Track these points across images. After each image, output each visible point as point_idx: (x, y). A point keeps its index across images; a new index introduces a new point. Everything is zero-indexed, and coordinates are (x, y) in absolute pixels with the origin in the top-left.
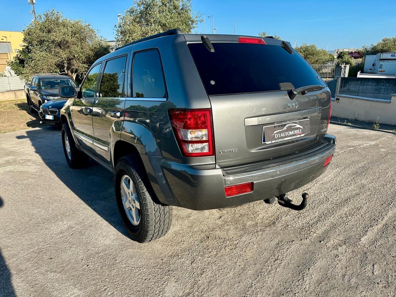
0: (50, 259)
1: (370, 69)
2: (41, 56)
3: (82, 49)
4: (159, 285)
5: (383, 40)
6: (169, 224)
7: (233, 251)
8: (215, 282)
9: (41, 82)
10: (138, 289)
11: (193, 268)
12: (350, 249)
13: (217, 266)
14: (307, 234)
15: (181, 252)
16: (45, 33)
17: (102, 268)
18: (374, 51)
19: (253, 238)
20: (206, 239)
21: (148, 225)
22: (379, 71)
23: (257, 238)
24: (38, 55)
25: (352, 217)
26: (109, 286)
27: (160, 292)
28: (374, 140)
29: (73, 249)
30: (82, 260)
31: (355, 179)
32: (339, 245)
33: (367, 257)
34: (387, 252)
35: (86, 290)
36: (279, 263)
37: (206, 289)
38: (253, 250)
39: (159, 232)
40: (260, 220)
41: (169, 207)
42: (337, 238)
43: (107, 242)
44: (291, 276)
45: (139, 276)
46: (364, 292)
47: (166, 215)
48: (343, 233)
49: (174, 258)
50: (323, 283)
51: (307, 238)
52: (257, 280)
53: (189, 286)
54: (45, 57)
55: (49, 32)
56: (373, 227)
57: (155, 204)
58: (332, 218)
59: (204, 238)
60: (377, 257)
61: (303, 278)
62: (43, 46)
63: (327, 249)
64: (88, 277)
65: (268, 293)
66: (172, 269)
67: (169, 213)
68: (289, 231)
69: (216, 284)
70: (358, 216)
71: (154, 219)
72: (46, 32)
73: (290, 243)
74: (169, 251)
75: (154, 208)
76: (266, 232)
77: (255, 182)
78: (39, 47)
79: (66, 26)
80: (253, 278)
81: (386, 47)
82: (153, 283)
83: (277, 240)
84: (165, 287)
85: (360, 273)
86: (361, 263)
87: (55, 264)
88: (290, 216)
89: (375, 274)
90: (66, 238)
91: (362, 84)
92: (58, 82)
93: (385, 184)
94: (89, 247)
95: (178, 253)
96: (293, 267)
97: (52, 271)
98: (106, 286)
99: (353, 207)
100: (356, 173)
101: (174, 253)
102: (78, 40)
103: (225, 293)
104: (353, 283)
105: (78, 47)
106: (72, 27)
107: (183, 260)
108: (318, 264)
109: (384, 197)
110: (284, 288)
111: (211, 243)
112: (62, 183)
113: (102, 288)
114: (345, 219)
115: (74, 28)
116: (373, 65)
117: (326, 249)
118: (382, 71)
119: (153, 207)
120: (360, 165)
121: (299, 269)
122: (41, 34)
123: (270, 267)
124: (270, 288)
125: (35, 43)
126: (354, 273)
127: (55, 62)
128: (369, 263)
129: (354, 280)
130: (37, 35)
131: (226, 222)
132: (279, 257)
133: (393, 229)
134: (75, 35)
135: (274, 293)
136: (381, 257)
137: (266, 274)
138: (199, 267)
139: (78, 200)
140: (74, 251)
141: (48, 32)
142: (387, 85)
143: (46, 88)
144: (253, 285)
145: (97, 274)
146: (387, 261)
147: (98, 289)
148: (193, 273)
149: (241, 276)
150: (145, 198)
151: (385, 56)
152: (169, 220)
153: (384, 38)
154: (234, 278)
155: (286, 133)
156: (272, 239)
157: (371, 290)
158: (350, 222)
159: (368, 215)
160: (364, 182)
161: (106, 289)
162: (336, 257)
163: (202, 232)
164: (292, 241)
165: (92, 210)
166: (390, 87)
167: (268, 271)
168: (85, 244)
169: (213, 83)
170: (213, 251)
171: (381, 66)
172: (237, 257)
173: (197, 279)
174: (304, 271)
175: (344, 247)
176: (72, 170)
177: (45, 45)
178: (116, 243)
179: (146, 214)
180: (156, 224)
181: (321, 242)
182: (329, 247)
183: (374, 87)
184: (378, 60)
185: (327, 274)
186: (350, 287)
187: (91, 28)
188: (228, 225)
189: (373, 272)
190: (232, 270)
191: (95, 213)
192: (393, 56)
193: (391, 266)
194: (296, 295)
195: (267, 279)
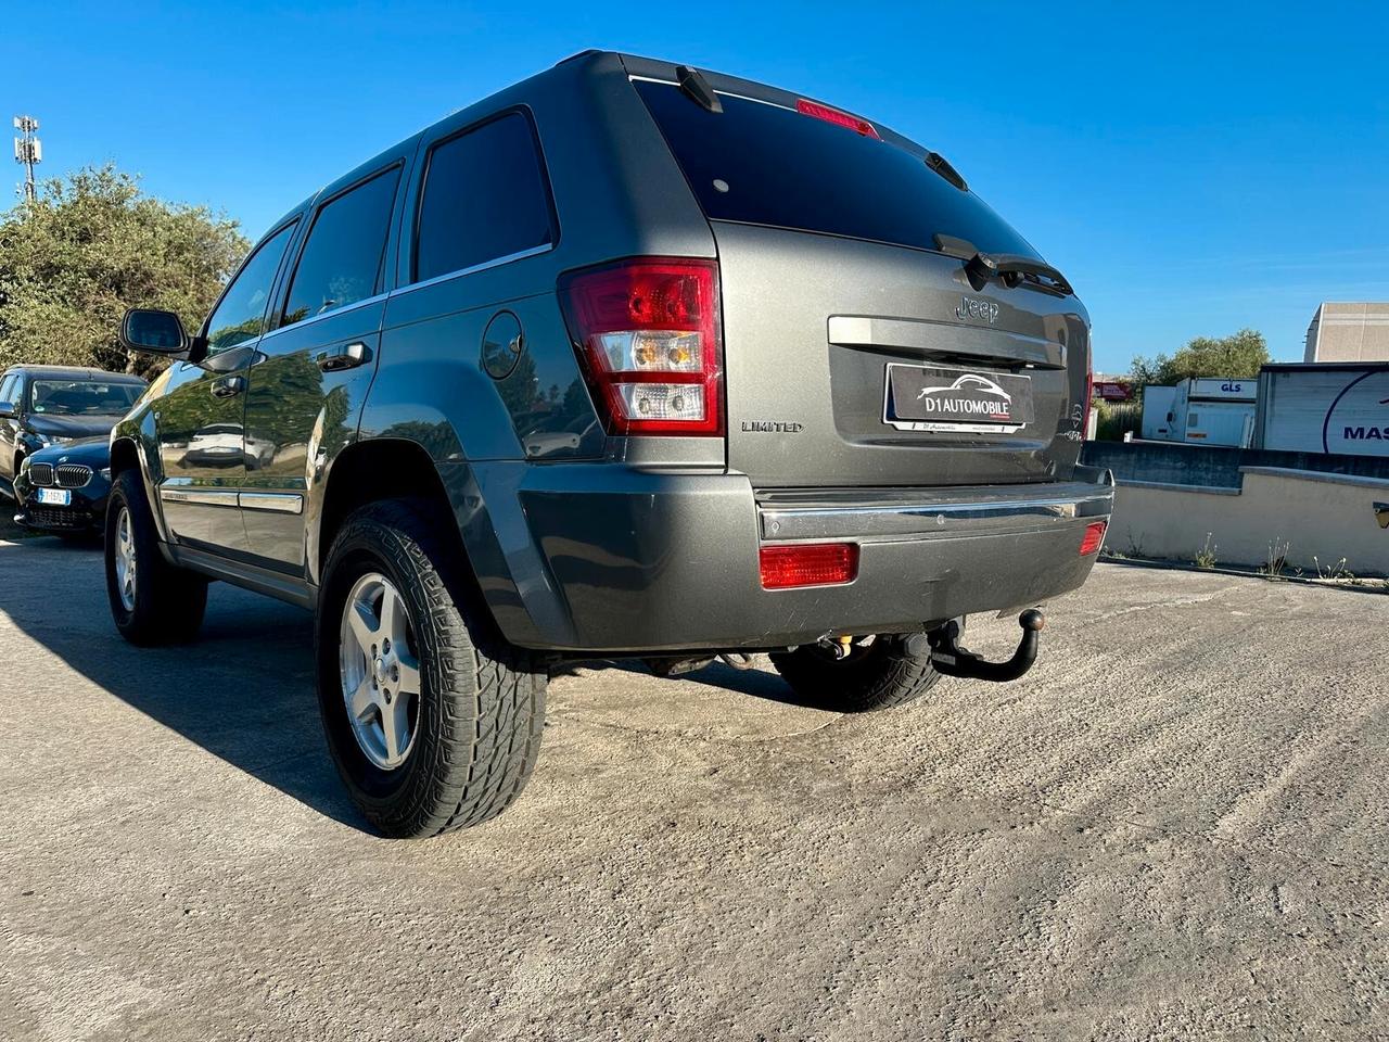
0: (25, 894)
1: (1160, 431)
2: (44, 316)
3: (200, 301)
4: (488, 963)
5: (1194, 346)
6: (528, 748)
7: (769, 860)
8: (711, 950)
9: (35, 391)
10: (403, 976)
11: (619, 910)
12: (1185, 848)
13: (715, 903)
14: (1031, 811)
15: (570, 867)
16: (67, 243)
17: (246, 918)
18: (1170, 377)
19: (839, 822)
20: (665, 829)
21: (449, 742)
22: (1189, 435)
23: (856, 824)
24: (32, 312)
25: (1175, 768)
26: (278, 969)
27: (492, 982)
28: (1207, 591)
29: (125, 863)
30: (164, 895)
31: (1165, 678)
32: (1147, 839)
33: (1248, 869)
34: (1314, 854)
35: (178, 986)
36: (942, 888)
37: (674, 970)
38: (844, 855)
39: (492, 780)
40: (857, 777)
41: (534, 679)
42: (1135, 822)
43: (272, 843)
44: (993, 923)
45: (402, 938)
46: (1259, 962)
47: (520, 707)
48: (1154, 809)
49: (546, 882)
50: (1111, 942)
51: (1031, 823)
52: (869, 938)
53: (607, 961)
54: (57, 322)
55: (85, 237)
56: (1252, 793)
57: (483, 659)
58: (1107, 771)
59: (658, 828)
60: (1283, 867)
61: (1038, 928)
62: (57, 285)
63: (1106, 848)
64: (187, 945)
65: (916, 973)
66: (537, 915)
67: (533, 703)
68: (965, 803)
69: (713, 956)
70: (1195, 767)
71: (475, 719)
72: (72, 240)
73: (976, 836)
74: (524, 863)
75: (478, 675)
76: (884, 807)
77: (862, 543)
78: (39, 287)
79: (149, 222)
80: (852, 936)
81: (1202, 365)
82: (462, 956)
83: (928, 829)
84: (511, 967)
85: (1235, 911)
86: (1233, 884)
87: (45, 909)
88: (964, 766)
89: (1286, 910)
90: (97, 834)
91: (1143, 462)
92: (100, 393)
93: (1266, 691)
94: (195, 858)
95: (557, 868)
96: (995, 900)
97: (31, 930)
98: (264, 972)
99: (1174, 745)
100: (1166, 665)
101: (544, 870)
102: (188, 271)
103: (752, 980)
104: (1217, 938)
105: (186, 293)
106: (170, 229)
107: (580, 887)
108: (1084, 888)
109: (1268, 720)
110: (971, 958)
111: (683, 838)
112: (91, 685)
113: (247, 976)
114: (1153, 773)
115: (177, 232)
116: (1170, 417)
117: (1103, 850)
118: (1197, 436)
119: (475, 671)
120: (1173, 646)
121: (1016, 905)
122: (53, 243)
123: (911, 902)
124: (918, 960)
125: (24, 271)
126: (1213, 911)
127: (95, 341)
128: (1261, 884)
129: (1216, 930)
130: (36, 247)
131: (735, 784)
132: (942, 873)
133: (1314, 798)
134: (179, 254)
135: (935, 973)
136: (1295, 866)
137: (899, 921)
138: (644, 907)
139: (155, 728)
140: (130, 870)
141: (81, 240)
142: (1220, 468)
143: (50, 410)
144: (855, 952)
145: (228, 935)
146: (1319, 876)
147: (228, 981)
148: (619, 924)
149: (808, 928)
150: (446, 632)
151: (1201, 388)
152: (531, 734)
153: (1195, 338)
154: (780, 936)
155: (961, 401)
156: (907, 826)
157: (1284, 955)
158: (1171, 781)
159: (1225, 765)
160: (1195, 685)
161: (264, 980)
162: (1141, 870)
163: (648, 811)
164: (982, 831)
165: (210, 755)
166: (1229, 475)
167: (906, 911)
168: (177, 851)
169: (721, 186)
170: (695, 859)
171: (1193, 421)
172: (787, 877)
173: (637, 941)
174: (1039, 910)
175: (1165, 843)
176: (133, 650)
177: (64, 283)
178: (310, 845)
179: (445, 697)
180: (481, 741)
181: (1081, 830)
182: (1113, 846)
183: (1179, 473)
184: (1183, 402)
185: (1119, 917)
186: (1207, 950)
187: (240, 236)
188: (743, 792)
189: (1277, 907)
190: (771, 911)
191: (223, 763)
192: (1227, 389)
193: (1333, 890)
194: (1018, 975)
195: (904, 935)
